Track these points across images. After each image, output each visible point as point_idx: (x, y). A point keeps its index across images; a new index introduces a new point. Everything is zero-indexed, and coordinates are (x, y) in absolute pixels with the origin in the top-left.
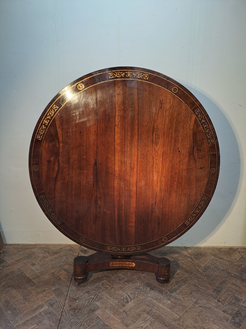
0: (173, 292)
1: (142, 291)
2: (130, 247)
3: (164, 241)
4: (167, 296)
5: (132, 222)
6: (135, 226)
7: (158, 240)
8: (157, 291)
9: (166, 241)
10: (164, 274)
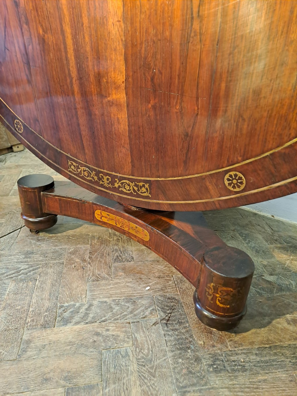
0: (225, 369)
1: (135, 313)
2: (121, 179)
3: (231, 188)
4: (190, 372)
5: (117, 88)
6: (128, 106)
7: (206, 176)
8: (172, 338)
9: (237, 189)
10: (212, 299)
